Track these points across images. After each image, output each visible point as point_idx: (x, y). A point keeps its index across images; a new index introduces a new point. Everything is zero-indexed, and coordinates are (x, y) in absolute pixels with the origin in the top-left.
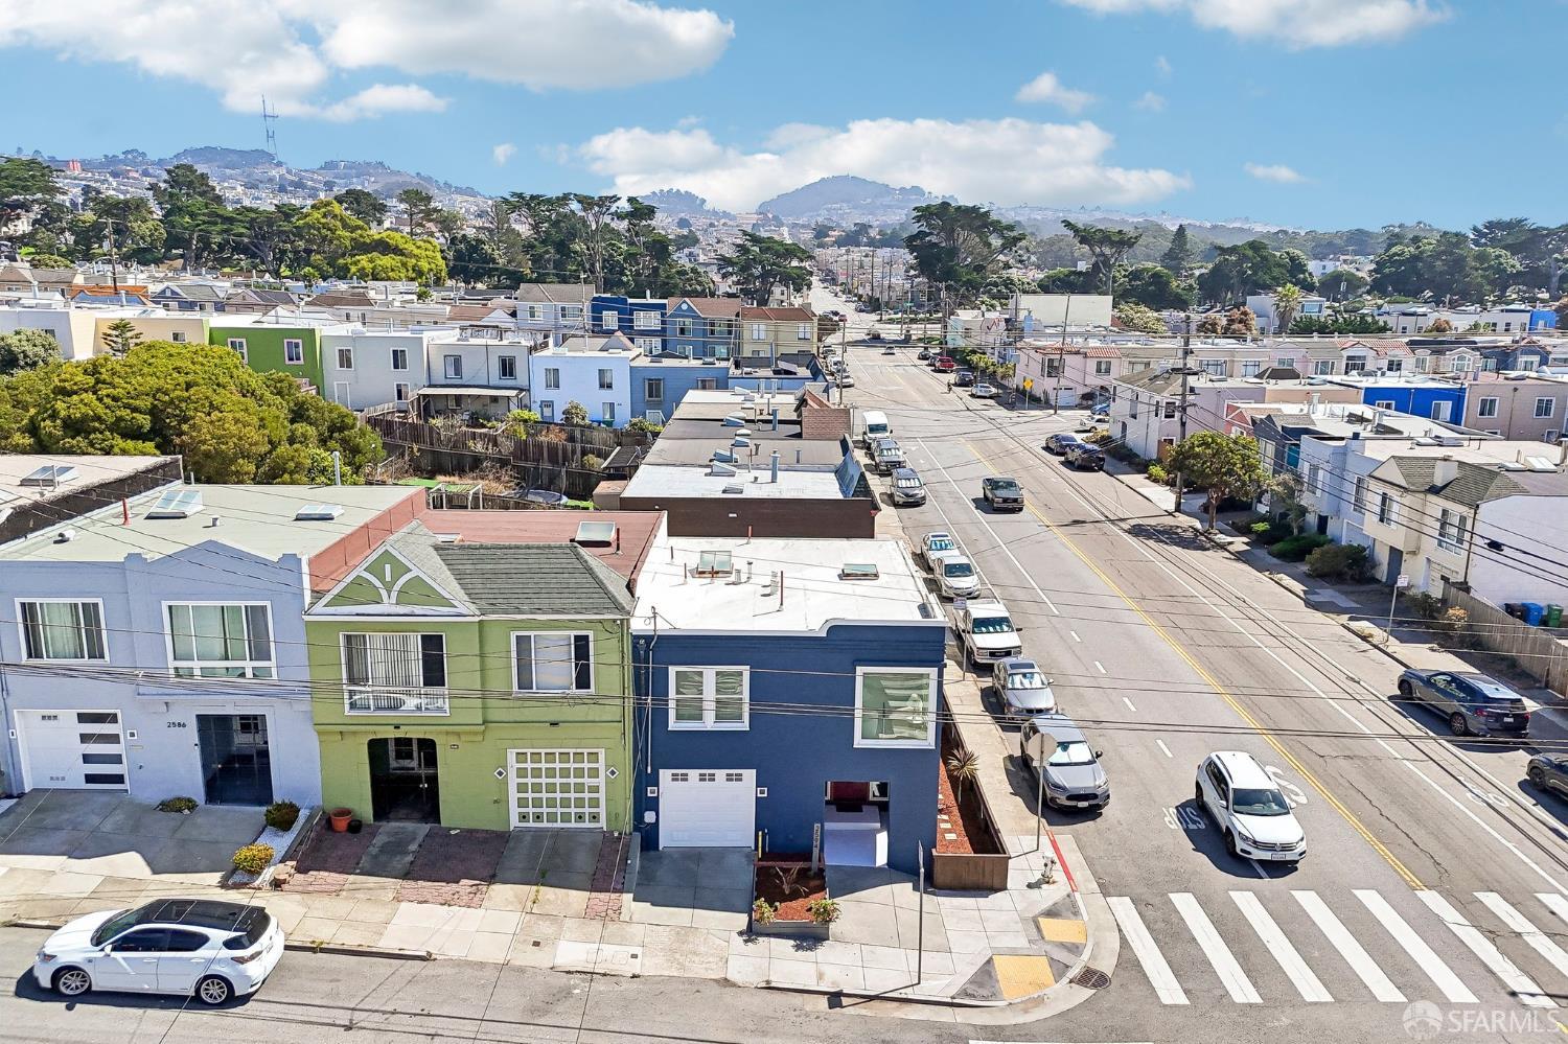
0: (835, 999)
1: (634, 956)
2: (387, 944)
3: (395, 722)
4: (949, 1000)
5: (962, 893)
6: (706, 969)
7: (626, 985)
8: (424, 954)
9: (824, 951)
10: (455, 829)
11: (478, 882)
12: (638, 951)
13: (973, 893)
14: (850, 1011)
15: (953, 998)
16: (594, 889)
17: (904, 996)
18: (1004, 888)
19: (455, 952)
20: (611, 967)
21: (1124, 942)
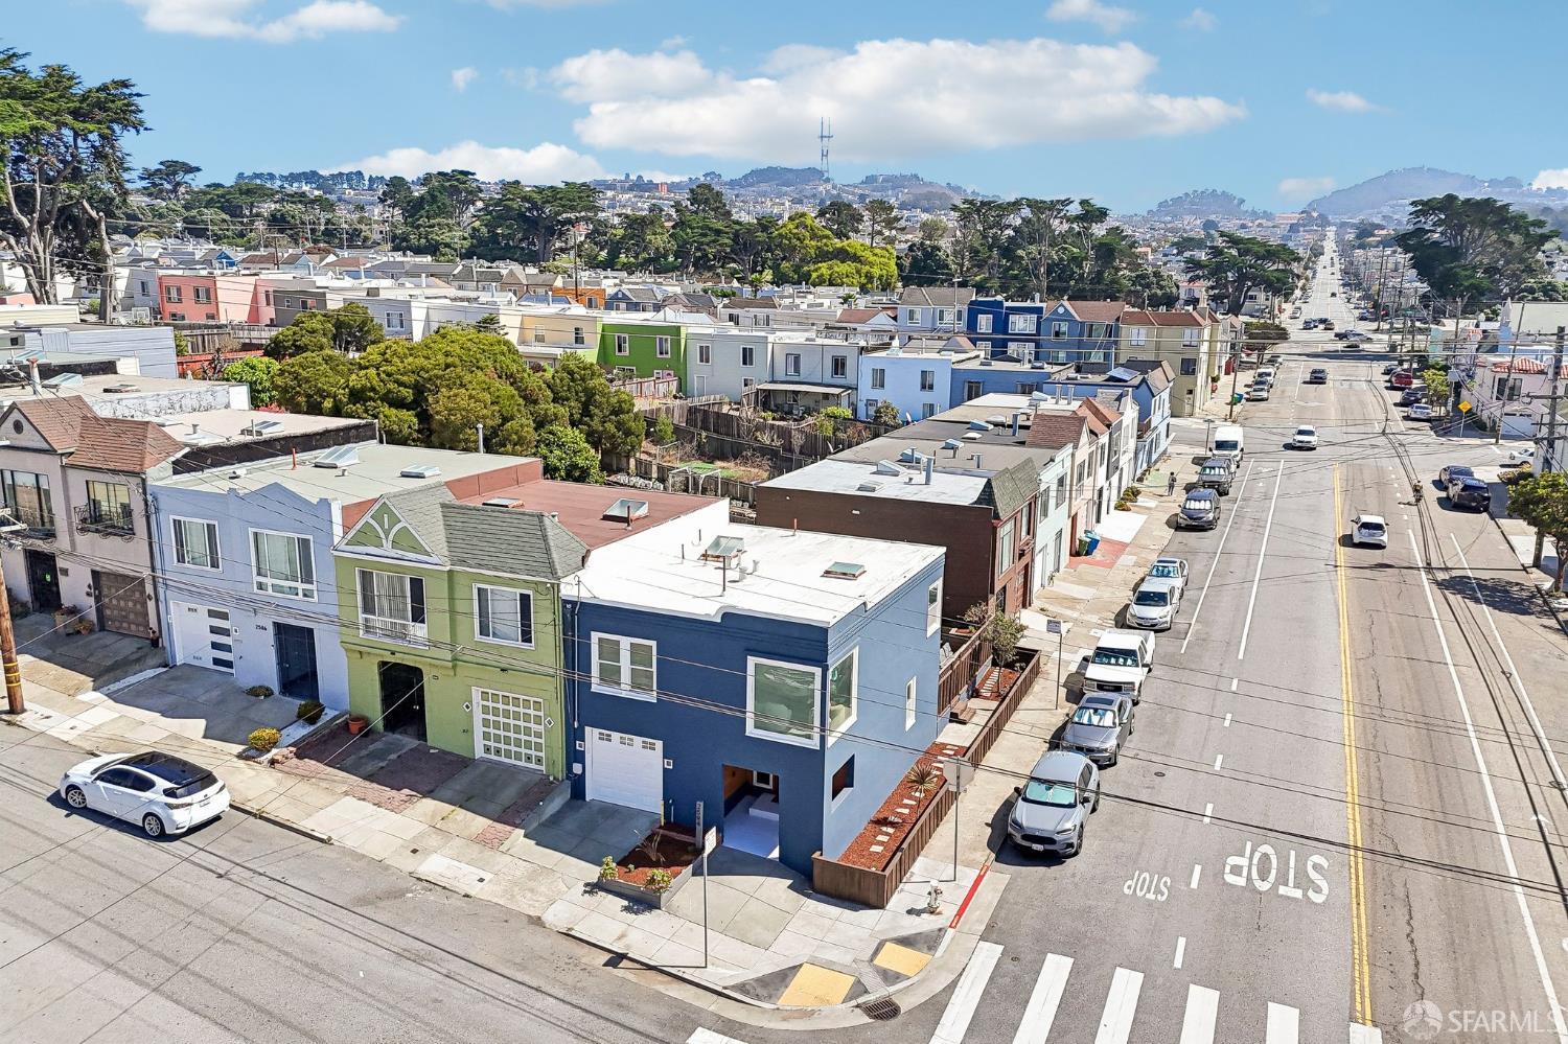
0: (617, 959)
1: (481, 880)
2: (306, 825)
3: (393, 649)
4: (719, 989)
5: (838, 902)
6: (530, 905)
7: (456, 901)
8: (325, 838)
9: (647, 919)
10: (434, 748)
11: (414, 793)
12: (487, 876)
13: (847, 904)
14: (621, 972)
15: (725, 988)
16: (498, 820)
17: (680, 974)
18: (880, 906)
19: (349, 843)
20: (455, 883)
21: (952, 987)
